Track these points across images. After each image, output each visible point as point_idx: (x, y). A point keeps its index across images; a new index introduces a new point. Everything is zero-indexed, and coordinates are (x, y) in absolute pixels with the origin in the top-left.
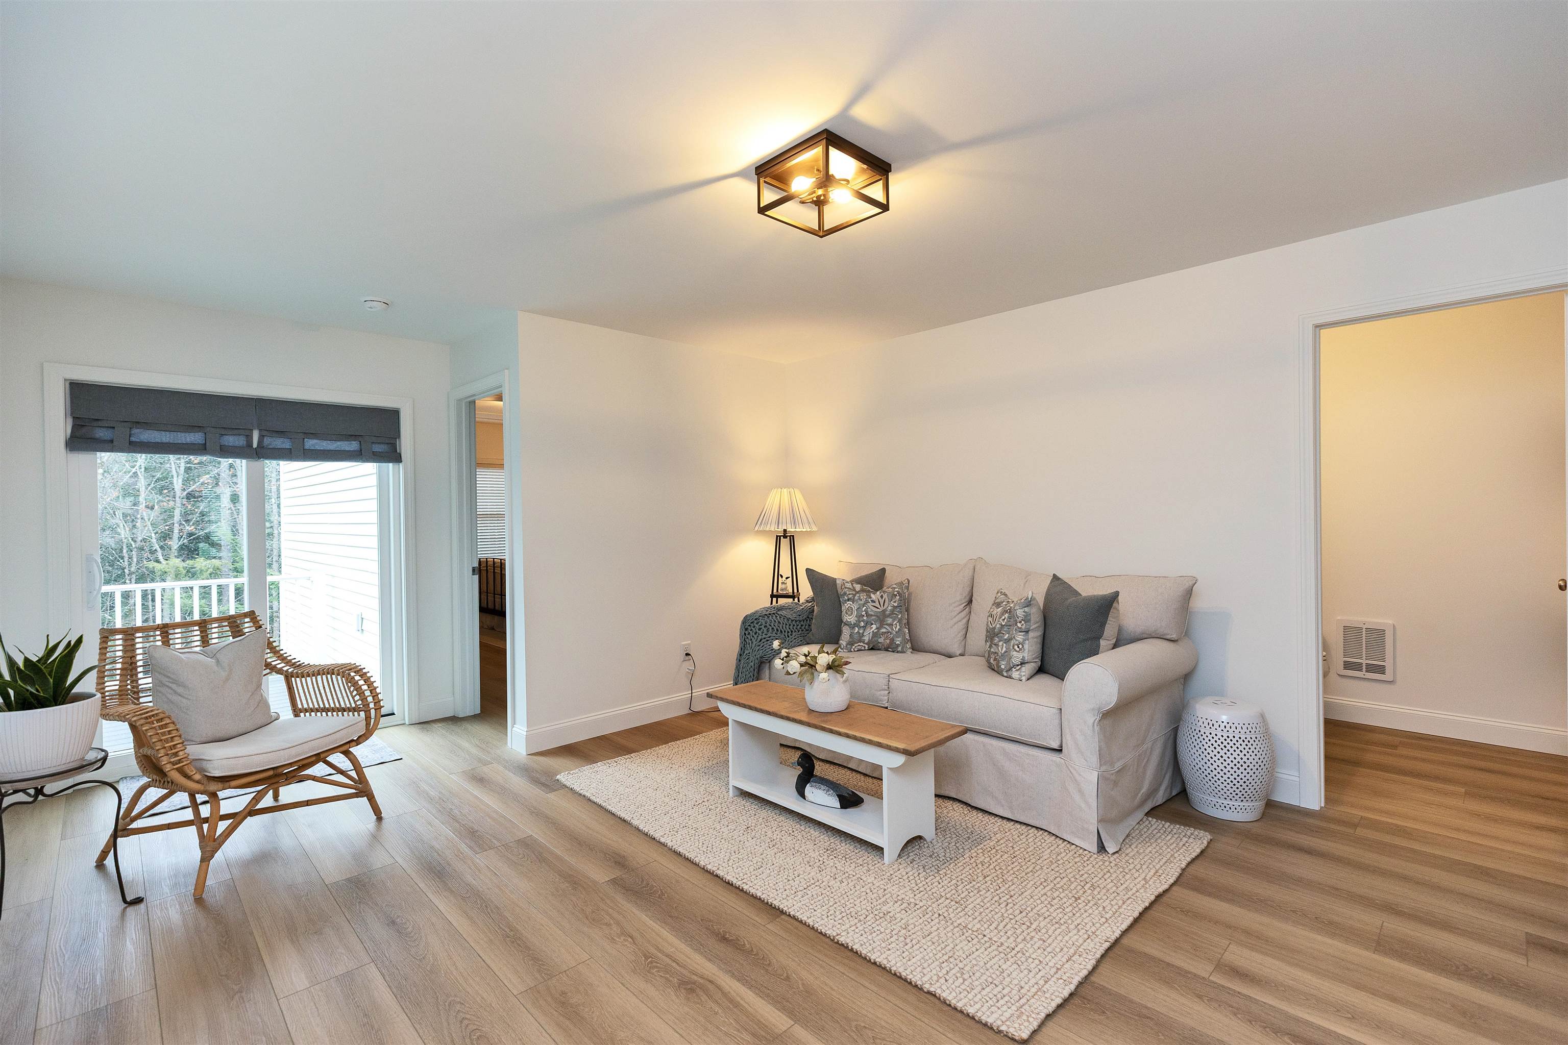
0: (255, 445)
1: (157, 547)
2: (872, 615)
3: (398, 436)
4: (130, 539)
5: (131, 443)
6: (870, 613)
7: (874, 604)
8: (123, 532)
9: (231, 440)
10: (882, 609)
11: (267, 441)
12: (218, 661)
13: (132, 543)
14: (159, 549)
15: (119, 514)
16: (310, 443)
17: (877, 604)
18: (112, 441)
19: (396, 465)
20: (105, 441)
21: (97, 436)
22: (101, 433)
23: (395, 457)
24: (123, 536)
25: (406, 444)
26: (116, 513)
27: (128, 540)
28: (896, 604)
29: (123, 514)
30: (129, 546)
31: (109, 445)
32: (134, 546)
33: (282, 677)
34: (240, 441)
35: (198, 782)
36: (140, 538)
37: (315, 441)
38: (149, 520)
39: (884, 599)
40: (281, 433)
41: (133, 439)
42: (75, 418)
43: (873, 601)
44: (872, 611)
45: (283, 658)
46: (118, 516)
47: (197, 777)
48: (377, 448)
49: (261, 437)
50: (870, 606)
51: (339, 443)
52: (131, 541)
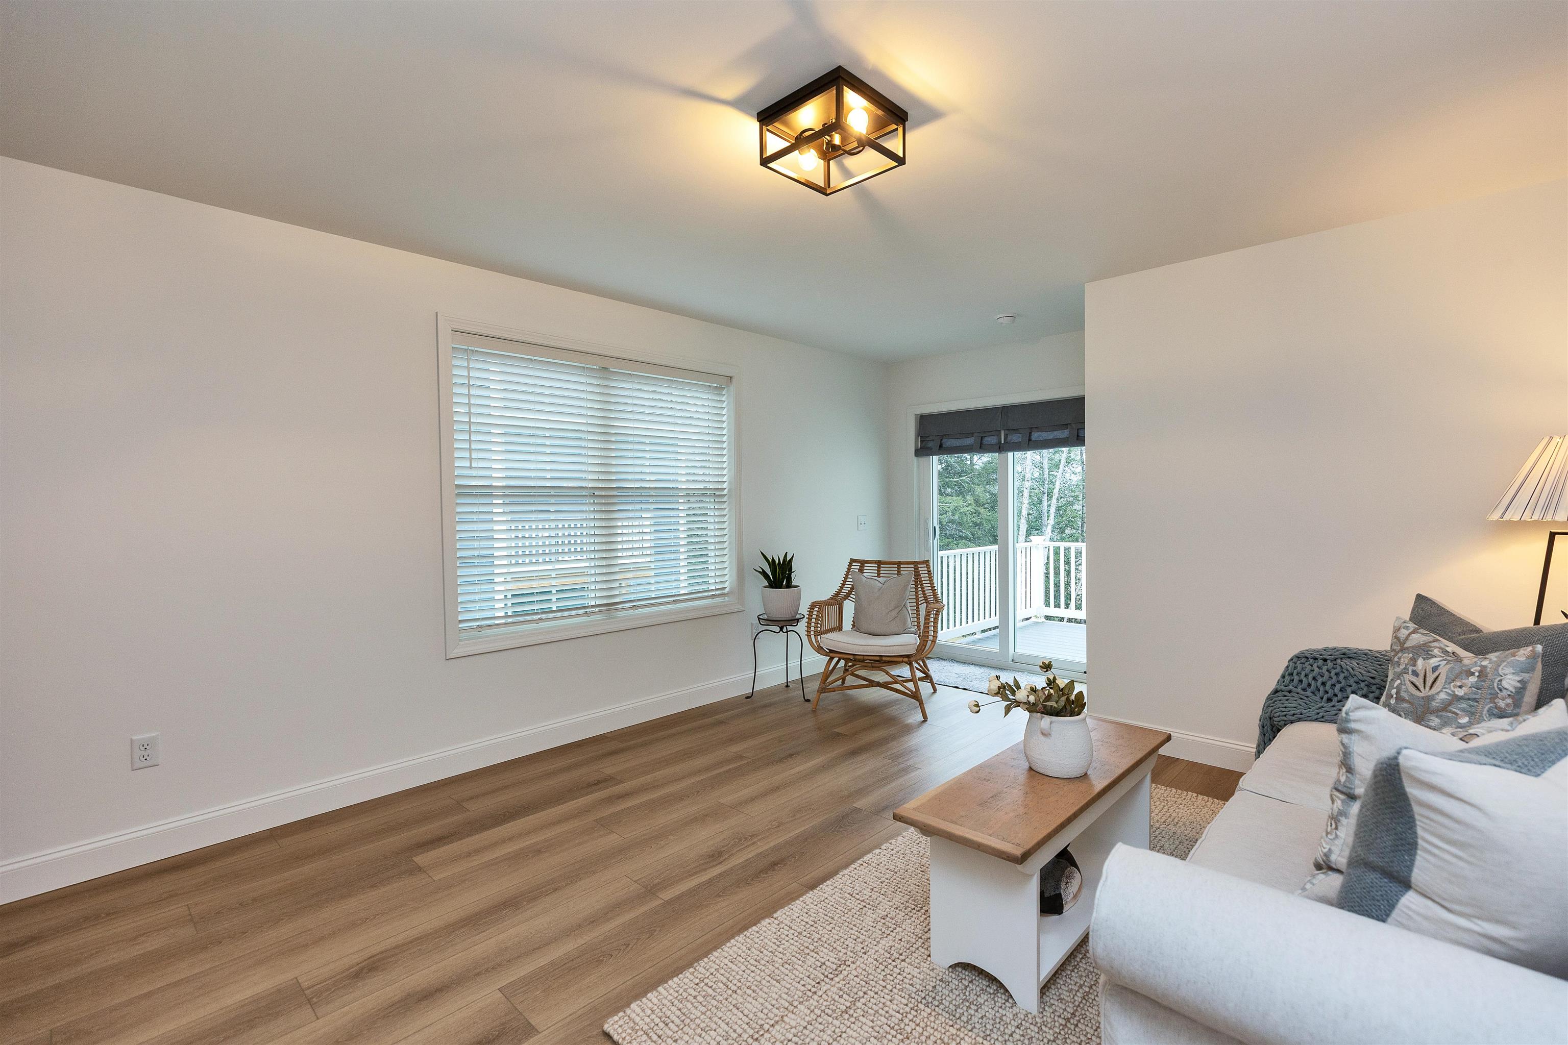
0: (1003, 442)
2: (1404, 700)
5: (941, 449)
6: (1403, 694)
7: (1414, 679)
9: (988, 440)
10: (1425, 693)
11: (1009, 437)
12: (881, 587)
16: (1036, 436)
17: (1419, 682)
18: (932, 449)
21: (929, 446)
28: (1460, 692)
34: (994, 440)
37: (1039, 433)
39: (1436, 674)
40: (1016, 430)
41: (943, 446)
42: (921, 437)
43: (1415, 673)
44: (1407, 691)
49: (1006, 435)
50: (1408, 683)
51: (1055, 433)
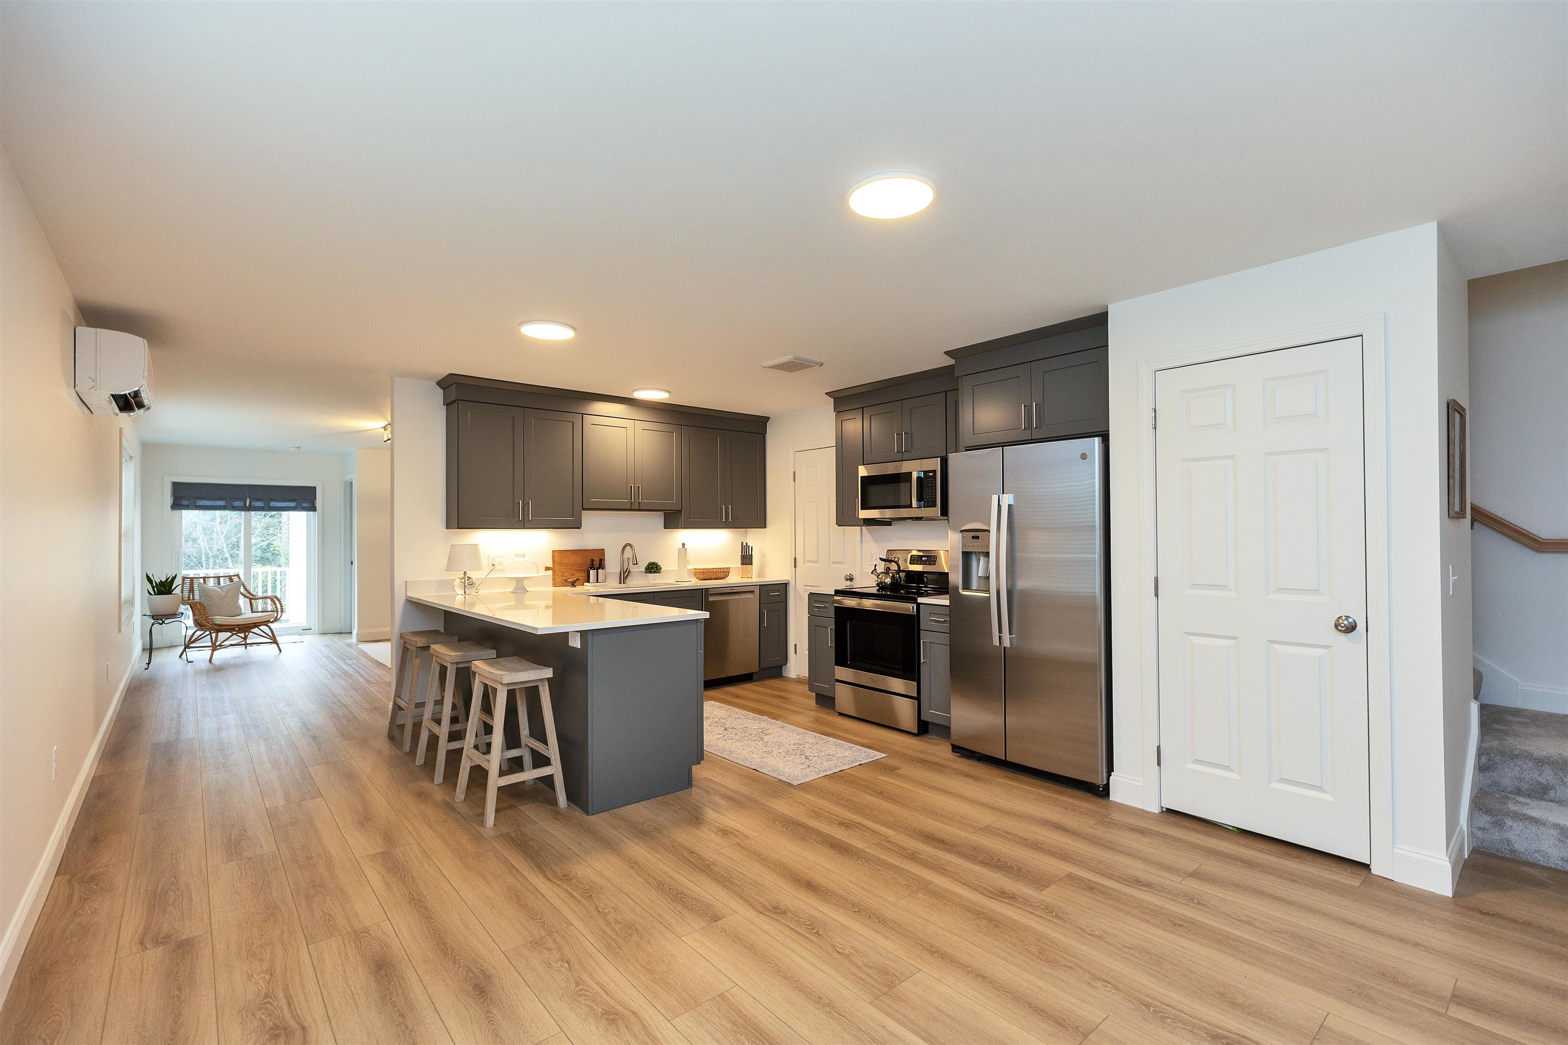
0: (248, 505)
1: (228, 555)
3: (315, 499)
4: (208, 549)
5: (196, 506)
8: (202, 543)
9: (237, 503)
11: (253, 503)
12: (222, 590)
13: (209, 552)
14: (229, 557)
15: (199, 528)
16: (272, 504)
18: (188, 506)
19: (314, 512)
20: (185, 506)
21: (182, 503)
22: (185, 502)
23: (313, 508)
24: (202, 546)
25: (319, 503)
26: (197, 527)
27: (206, 550)
29: (203, 528)
30: (207, 555)
31: (187, 507)
32: (210, 554)
33: (248, 600)
34: (242, 504)
35: (211, 625)
36: (216, 548)
37: (275, 503)
38: (222, 533)
40: (259, 500)
41: (197, 504)
42: (174, 497)
45: (249, 593)
46: (198, 530)
47: (211, 623)
48: (304, 505)
49: (250, 502)
52: (208, 550)
